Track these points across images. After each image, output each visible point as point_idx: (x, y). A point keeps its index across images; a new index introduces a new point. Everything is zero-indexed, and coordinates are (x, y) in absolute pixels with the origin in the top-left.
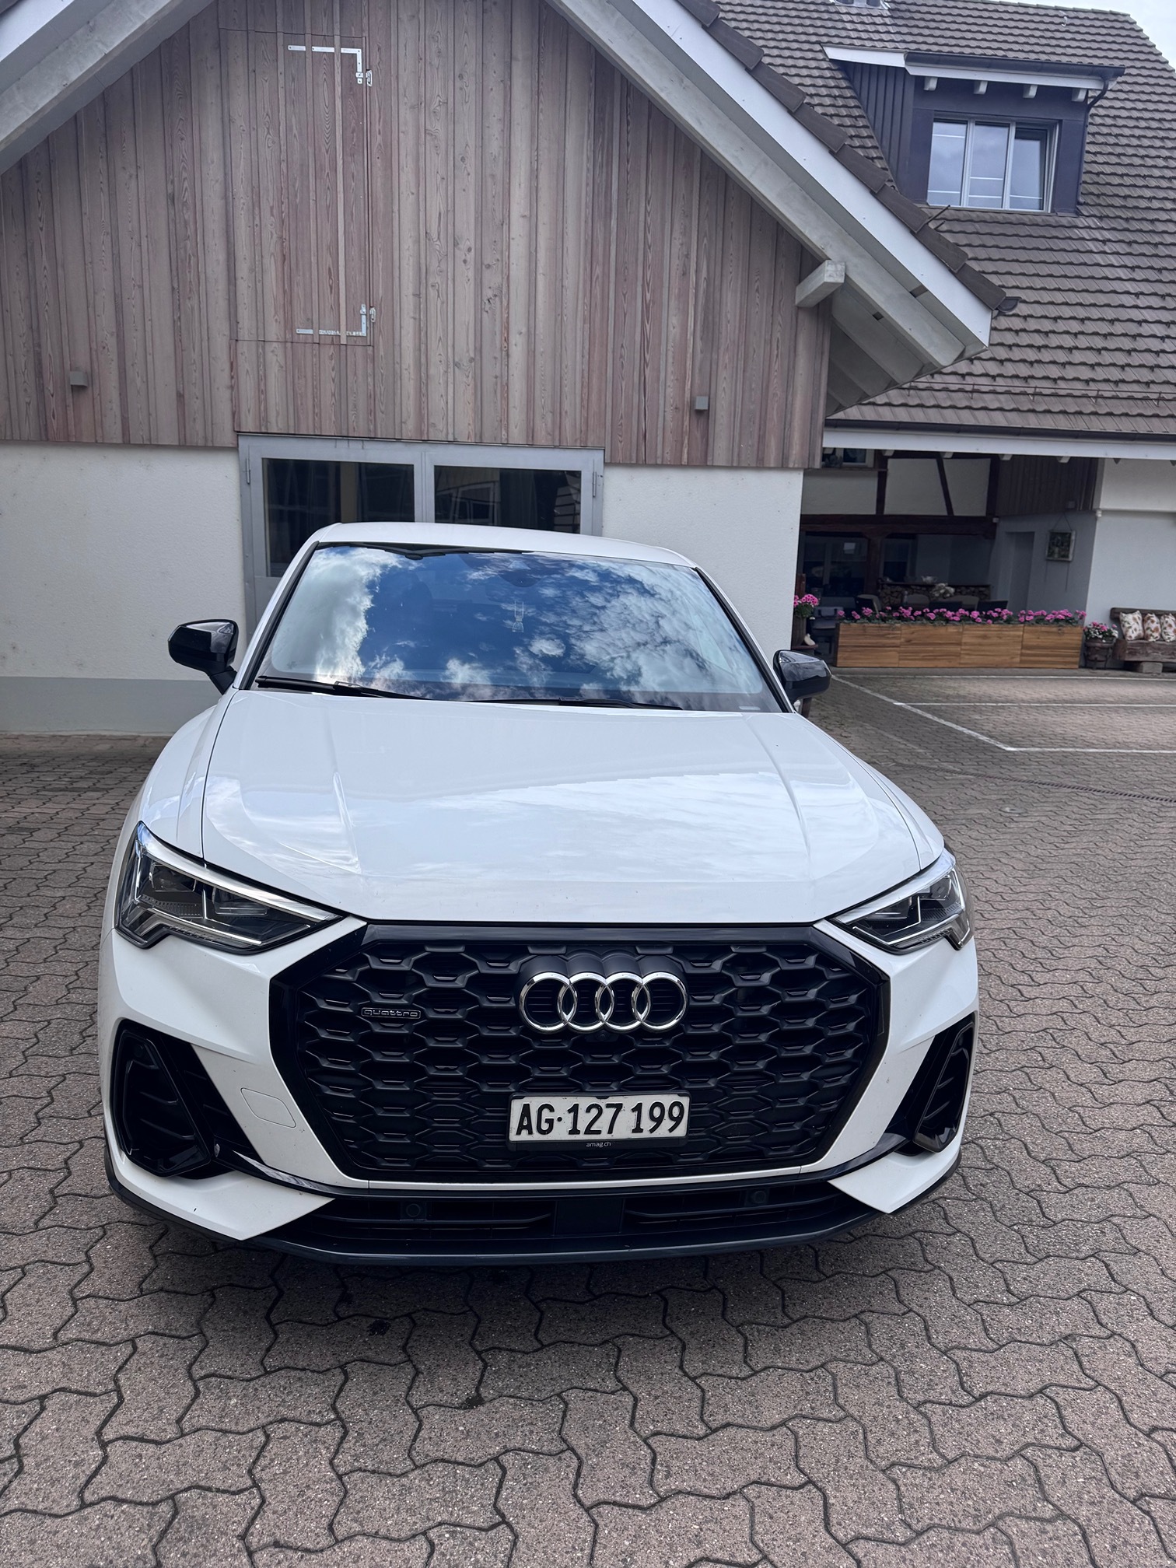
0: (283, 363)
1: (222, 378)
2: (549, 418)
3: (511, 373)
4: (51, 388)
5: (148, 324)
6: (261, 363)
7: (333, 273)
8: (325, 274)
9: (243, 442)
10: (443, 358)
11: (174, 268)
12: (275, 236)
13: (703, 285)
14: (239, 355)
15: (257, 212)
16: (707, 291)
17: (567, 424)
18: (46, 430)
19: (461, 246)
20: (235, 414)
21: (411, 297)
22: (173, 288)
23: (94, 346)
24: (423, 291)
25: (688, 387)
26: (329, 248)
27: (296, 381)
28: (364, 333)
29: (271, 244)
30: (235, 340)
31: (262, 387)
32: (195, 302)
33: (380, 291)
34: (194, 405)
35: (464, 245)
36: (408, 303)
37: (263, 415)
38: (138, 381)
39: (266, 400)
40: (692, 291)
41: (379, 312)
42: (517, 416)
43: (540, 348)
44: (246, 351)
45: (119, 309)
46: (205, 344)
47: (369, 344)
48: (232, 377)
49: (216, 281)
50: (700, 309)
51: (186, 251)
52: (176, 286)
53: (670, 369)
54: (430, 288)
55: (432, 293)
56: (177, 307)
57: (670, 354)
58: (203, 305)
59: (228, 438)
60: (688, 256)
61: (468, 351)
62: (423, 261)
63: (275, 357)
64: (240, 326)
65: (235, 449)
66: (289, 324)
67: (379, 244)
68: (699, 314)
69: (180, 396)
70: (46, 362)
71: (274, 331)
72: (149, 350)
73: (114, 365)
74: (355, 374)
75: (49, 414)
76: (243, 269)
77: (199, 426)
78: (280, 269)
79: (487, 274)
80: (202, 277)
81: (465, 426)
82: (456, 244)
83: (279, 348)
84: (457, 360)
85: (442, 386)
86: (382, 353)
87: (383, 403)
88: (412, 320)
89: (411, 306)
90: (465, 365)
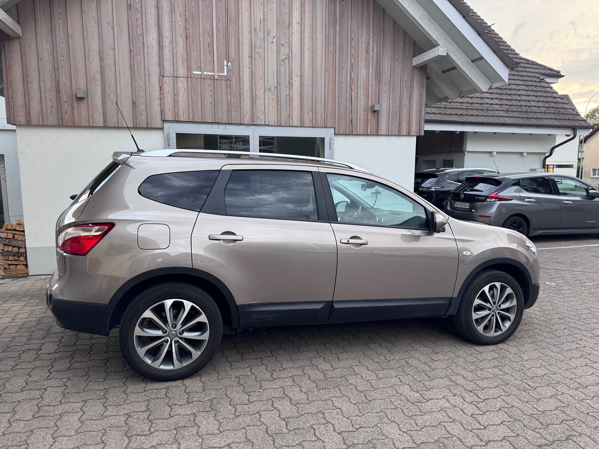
0: (186, 87)
1: (156, 94)
2: (311, 113)
3: (293, 94)
4: (65, 98)
5: (117, 67)
6: (175, 87)
7: (211, 45)
8: (207, 46)
9: (166, 125)
10: (263, 87)
11: (131, 40)
12: (182, 27)
13: (375, 56)
14: (164, 84)
15: (173, 15)
16: (377, 59)
17: (319, 117)
18: (62, 120)
19: (270, 35)
20: (162, 112)
21: (248, 58)
22: (130, 51)
23: (88, 77)
24: (253, 55)
25: (370, 100)
26: (208, 34)
27: (193, 96)
28: (225, 74)
29: (180, 31)
30: (162, 76)
31: (176, 99)
32: (141, 57)
33: (233, 55)
34: (142, 108)
35: (271, 35)
36: (246, 61)
37: (176, 112)
38: (112, 95)
39: (178, 105)
40: (371, 59)
41: (233, 64)
42: (296, 113)
43: (306, 83)
44: (168, 82)
45: (101, 59)
46: (147, 78)
47: (227, 79)
48: (161, 94)
49: (153, 47)
50: (374, 66)
51: (137, 32)
52: (132, 49)
53: (362, 92)
54: (256, 54)
55: (257, 55)
56: (132, 59)
57: (362, 86)
58: (146, 59)
59: (158, 124)
60: (368, 43)
61: (274, 84)
62: (253, 41)
63: (182, 85)
64: (165, 69)
65: (162, 129)
66: (189, 69)
67: (232, 33)
68: (374, 69)
69: (134, 103)
70: (62, 84)
71: (182, 72)
72: (118, 80)
73: (99, 88)
74: (222, 93)
75: (64, 112)
76: (166, 42)
77: (144, 118)
78: (185, 43)
79: (282, 48)
80: (146, 45)
81: (272, 118)
82: (268, 34)
83: (184, 80)
84: (269, 87)
85: (262, 99)
86: (234, 83)
87: (235, 107)
88: (248, 69)
89: (248, 63)
90: (273, 90)
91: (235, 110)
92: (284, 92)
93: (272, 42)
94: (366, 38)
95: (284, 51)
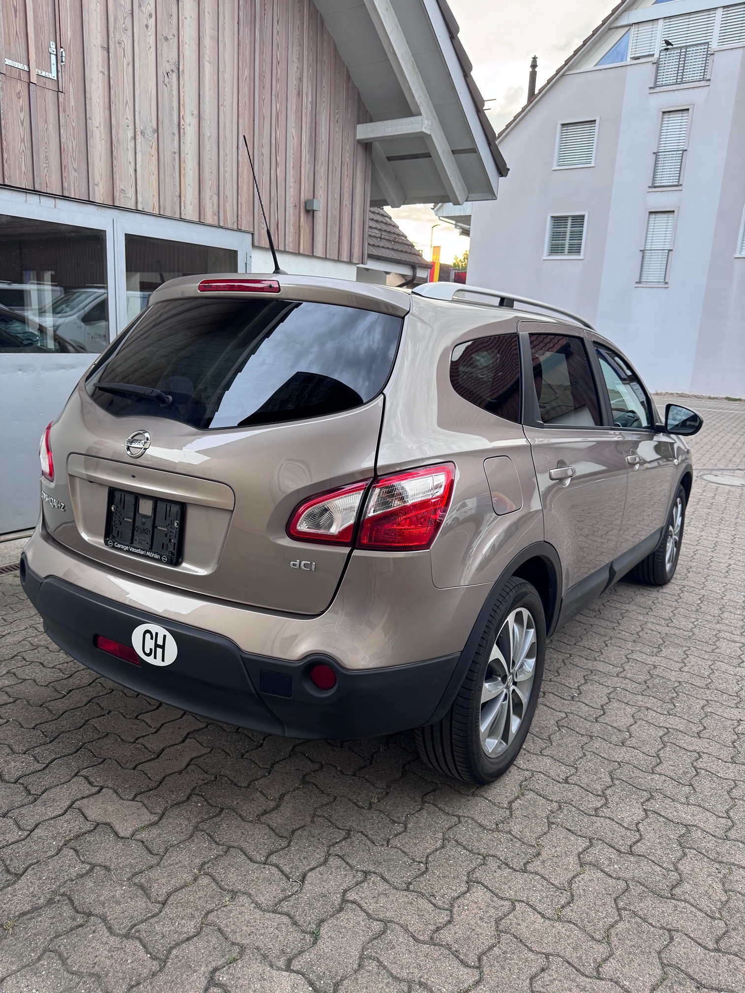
2: (215, 198)
3: (186, 151)
10: (131, 124)
13: (310, 107)
16: (311, 113)
19: (143, 10)
21: (100, 48)
24: (111, 45)
25: (302, 190)
33: (68, 32)
35: (146, 10)
36: (97, 55)
40: (304, 111)
41: (69, 57)
47: (59, 89)
53: (292, 172)
54: (117, 45)
55: (118, 48)
57: (291, 159)
60: (301, 79)
61: (151, 121)
68: (308, 130)
74: (46, 122)
79: (165, 45)
81: (149, 197)
82: (140, 6)
84: (142, 128)
85: (130, 151)
86: (72, 103)
87: (75, 160)
88: (101, 75)
89: (100, 59)
90: (150, 135)
91: (76, 166)
92: (169, 145)
93: (147, 26)
94: (297, 68)
95: (169, 53)
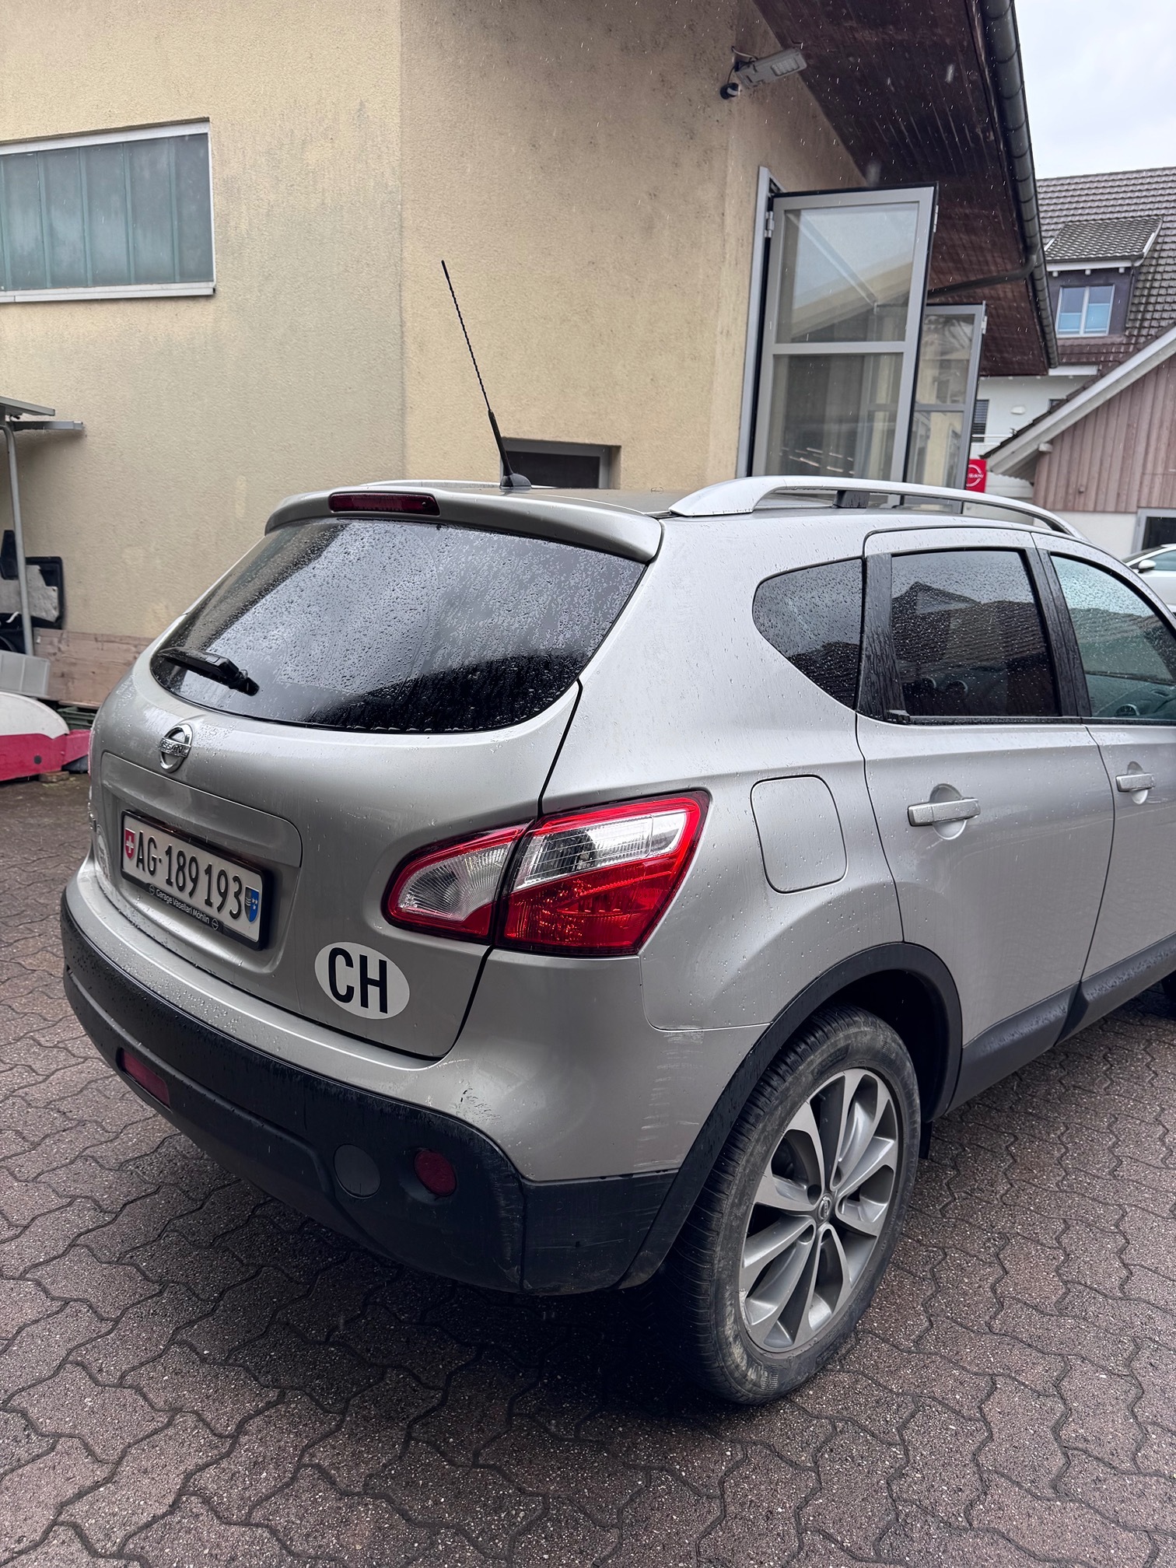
0: (1161, 482)
1: (1137, 487)
4: (1071, 492)
5: (1111, 469)
6: (1152, 481)
9: (1140, 511)
11: (1125, 449)
14: (1144, 480)
15: (1161, 429)
20: (1138, 500)
23: (1090, 477)
29: (1164, 440)
30: (1143, 474)
31: (1151, 490)
34: (1123, 497)
37: (1150, 501)
38: (1104, 490)
39: (1152, 495)
44: (1147, 478)
45: (1101, 464)
46: (1132, 476)
48: (1140, 488)
49: (1141, 453)
51: (1131, 443)
52: (1125, 455)
56: (1123, 463)
58: (1134, 462)
59: (1133, 508)
63: (1158, 480)
64: (1147, 469)
65: (1136, 513)
66: (1166, 467)
69: (1118, 494)
70: (1071, 483)
71: (1160, 470)
73: (1096, 484)
76: (1152, 449)
77: (1124, 505)
78: (1166, 448)
80: (1136, 452)
83: (1160, 477)
